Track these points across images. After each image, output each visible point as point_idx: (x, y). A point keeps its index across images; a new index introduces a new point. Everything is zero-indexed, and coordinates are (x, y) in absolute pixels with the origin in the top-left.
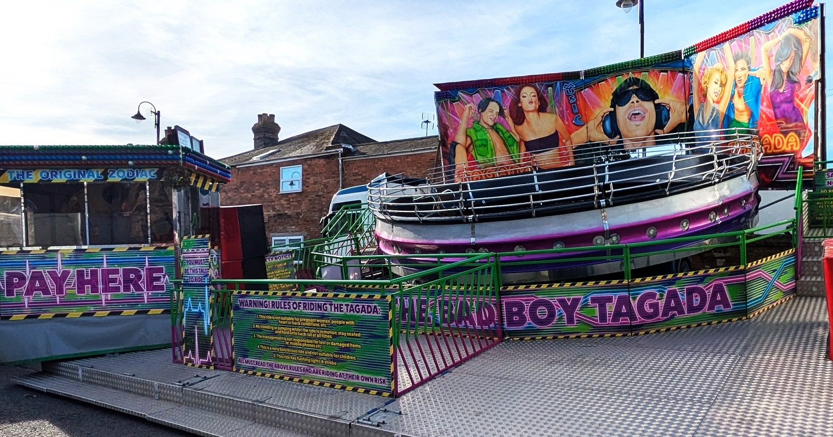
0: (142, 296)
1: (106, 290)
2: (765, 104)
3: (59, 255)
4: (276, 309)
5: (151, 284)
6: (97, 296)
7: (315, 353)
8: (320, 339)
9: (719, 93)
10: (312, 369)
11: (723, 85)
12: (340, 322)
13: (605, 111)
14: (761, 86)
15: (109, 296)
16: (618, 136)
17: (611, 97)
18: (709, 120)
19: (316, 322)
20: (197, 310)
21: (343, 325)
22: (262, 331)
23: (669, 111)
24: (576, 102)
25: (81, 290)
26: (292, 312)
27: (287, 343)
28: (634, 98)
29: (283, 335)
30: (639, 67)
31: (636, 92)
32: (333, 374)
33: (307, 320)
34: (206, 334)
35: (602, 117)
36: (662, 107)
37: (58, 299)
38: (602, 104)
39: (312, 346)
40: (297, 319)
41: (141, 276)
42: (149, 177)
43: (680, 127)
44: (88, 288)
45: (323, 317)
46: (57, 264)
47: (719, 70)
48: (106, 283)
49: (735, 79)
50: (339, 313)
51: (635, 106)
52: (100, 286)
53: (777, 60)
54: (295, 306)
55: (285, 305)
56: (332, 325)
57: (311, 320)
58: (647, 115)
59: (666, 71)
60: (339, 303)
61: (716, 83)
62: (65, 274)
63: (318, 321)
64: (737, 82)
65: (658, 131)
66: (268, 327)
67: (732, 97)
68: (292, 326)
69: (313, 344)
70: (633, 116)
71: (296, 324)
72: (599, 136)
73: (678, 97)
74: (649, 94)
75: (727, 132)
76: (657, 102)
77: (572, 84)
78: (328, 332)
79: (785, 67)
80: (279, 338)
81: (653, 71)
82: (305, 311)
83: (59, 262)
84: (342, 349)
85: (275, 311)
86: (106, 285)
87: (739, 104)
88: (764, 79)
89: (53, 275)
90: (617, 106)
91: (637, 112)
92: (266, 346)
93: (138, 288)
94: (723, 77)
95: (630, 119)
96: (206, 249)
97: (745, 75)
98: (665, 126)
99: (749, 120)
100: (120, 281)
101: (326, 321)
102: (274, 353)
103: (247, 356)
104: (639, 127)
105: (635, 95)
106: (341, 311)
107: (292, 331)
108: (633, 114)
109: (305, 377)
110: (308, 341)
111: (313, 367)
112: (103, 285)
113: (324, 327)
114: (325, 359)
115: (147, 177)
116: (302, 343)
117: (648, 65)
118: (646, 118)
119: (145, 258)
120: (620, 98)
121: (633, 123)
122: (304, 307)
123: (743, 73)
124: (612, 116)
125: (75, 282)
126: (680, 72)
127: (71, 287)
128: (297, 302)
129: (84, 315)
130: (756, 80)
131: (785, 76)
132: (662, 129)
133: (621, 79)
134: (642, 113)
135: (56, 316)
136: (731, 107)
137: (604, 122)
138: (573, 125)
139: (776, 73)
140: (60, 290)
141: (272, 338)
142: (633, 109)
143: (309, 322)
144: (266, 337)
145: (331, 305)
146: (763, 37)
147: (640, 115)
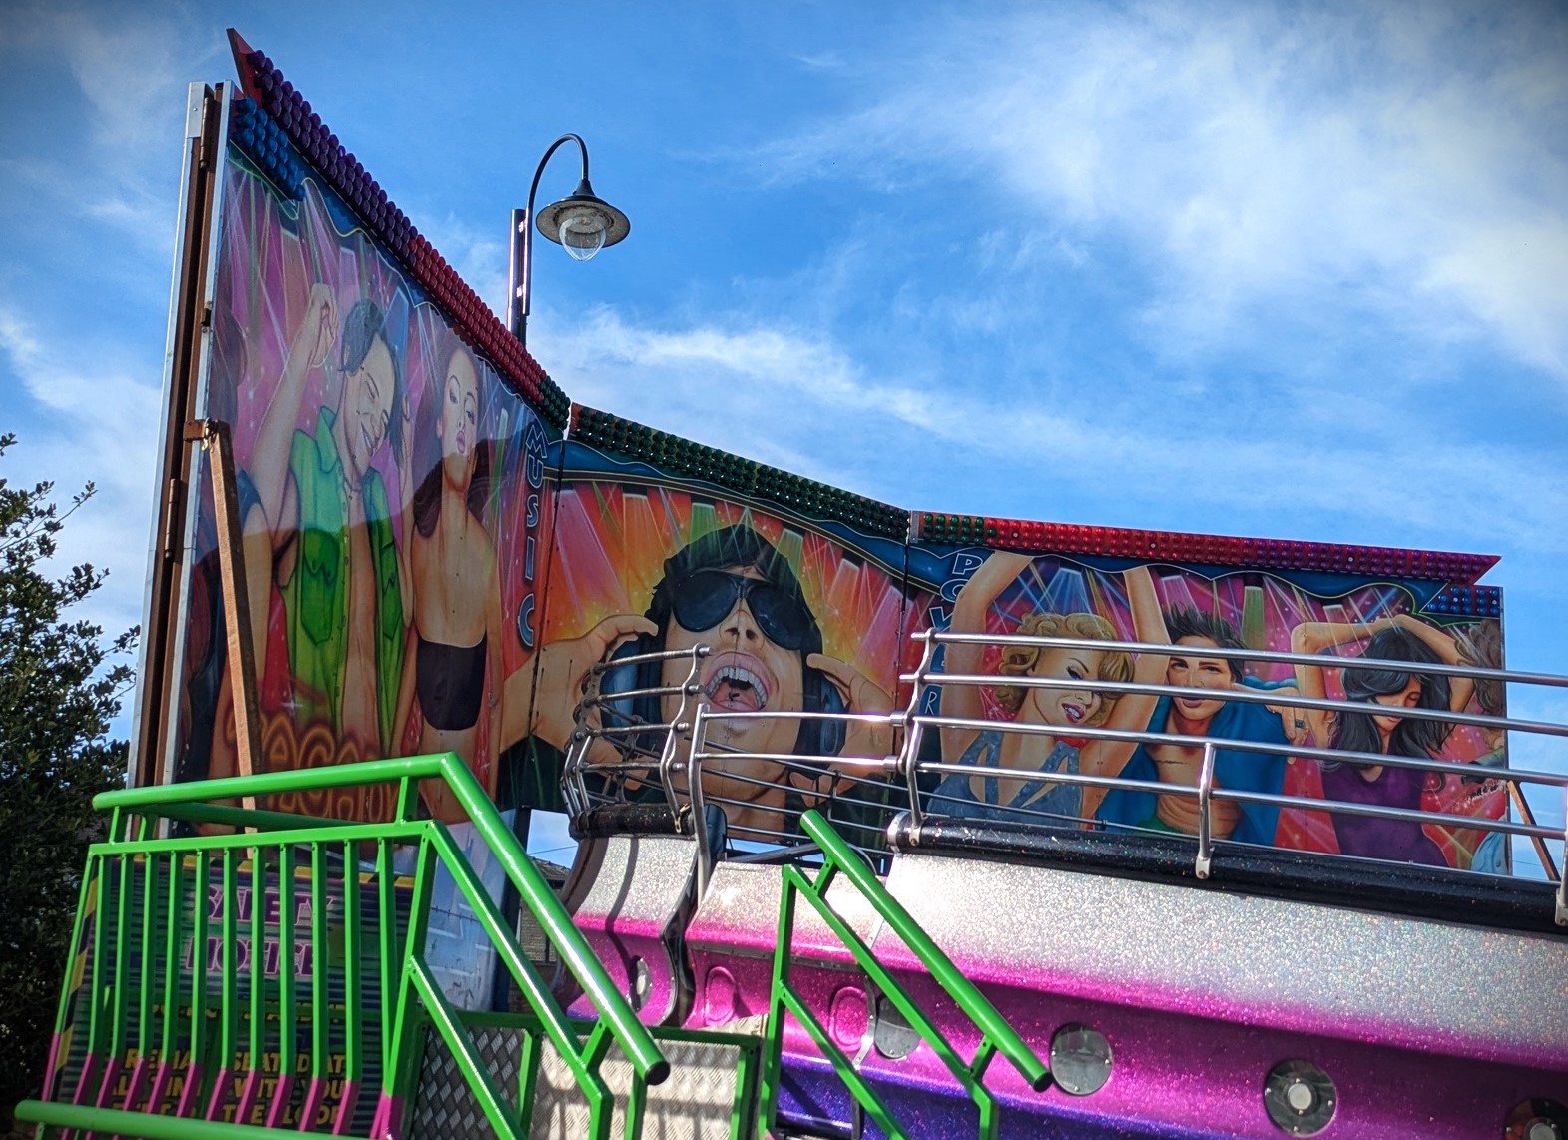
9: (1089, 713)
13: (623, 623)
17: (659, 575)
18: (1024, 796)
24: (534, 533)
28: (741, 616)
30: (779, 503)
31: (751, 593)
35: (609, 645)
36: (825, 691)
38: (618, 590)
51: (740, 648)
53: (1354, 684)
59: (858, 561)
61: (1073, 674)
70: (726, 689)
76: (814, 661)
77: (544, 444)
81: (823, 541)
88: (1299, 725)
91: (742, 676)
95: (711, 697)
105: (745, 605)
108: (725, 679)
117: (811, 511)
120: (690, 592)
121: (718, 717)
126: (894, 581)
130: (1266, 720)
131: (1387, 740)
133: (710, 519)
134: (759, 688)
138: (515, 639)
142: (729, 659)
146: (1299, 605)
147: (750, 692)
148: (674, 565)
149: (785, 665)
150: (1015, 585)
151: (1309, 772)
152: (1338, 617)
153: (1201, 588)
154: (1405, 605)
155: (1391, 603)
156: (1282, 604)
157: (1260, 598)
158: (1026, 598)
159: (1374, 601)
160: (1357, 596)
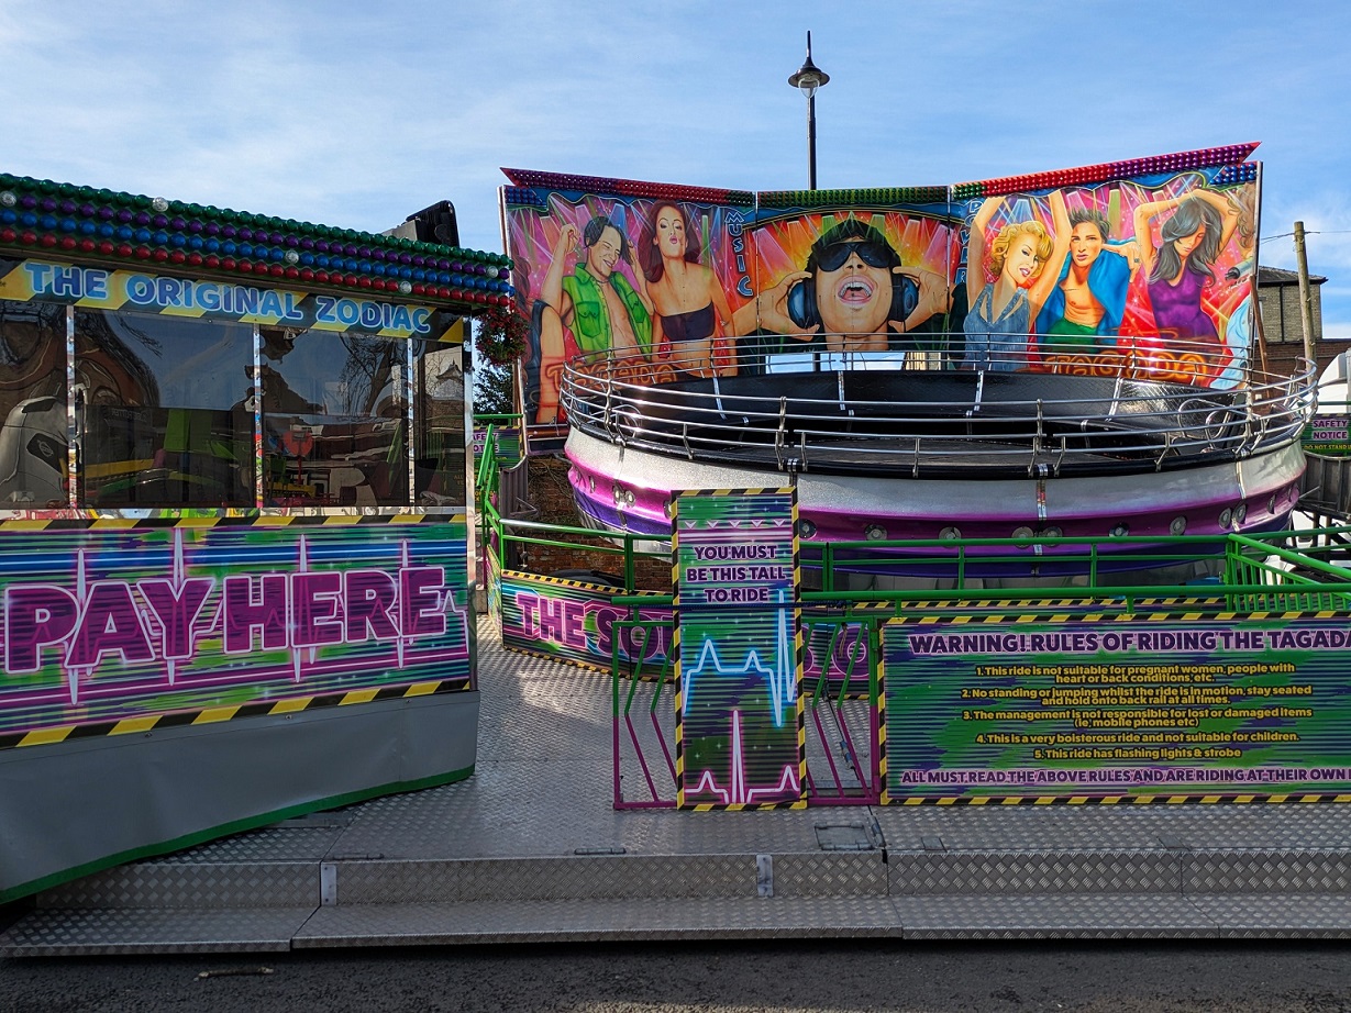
0: (390, 648)
1: (306, 635)
2: (1136, 300)
3: (178, 535)
4: (1047, 652)
5: (413, 614)
6: (282, 656)
7: (1176, 738)
8: (1189, 707)
9: (1032, 271)
10: (1165, 773)
11: (1042, 259)
12: (1252, 669)
13: (795, 276)
14: (1130, 271)
15: (312, 652)
16: (817, 327)
17: (810, 252)
18: (1004, 315)
19: (1180, 673)
20: (743, 670)
21: (1261, 673)
22: (995, 703)
23: (918, 289)
24: (742, 252)
25: (238, 638)
26: (1102, 656)
27: (1085, 723)
28: (854, 260)
29: (1070, 708)
30: (868, 204)
31: (858, 248)
32: (1230, 775)
33: (1151, 670)
34: (779, 724)
35: (789, 287)
36: (904, 282)
37: (171, 668)
38: (791, 263)
39: (1166, 723)
40: (1118, 670)
41: (392, 594)
42: (413, 329)
43: (935, 321)
44: (256, 632)
45: (1201, 660)
46: (172, 562)
47: (1034, 233)
48: (304, 617)
49: (1071, 253)
50: (1251, 649)
51: (855, 274)
52: (290, 626)
53: (1166, 233)
54: (1111, 642)
55: (1076, 642)
56: (1230, 677)
57: (1165, 670)
58: (876, 293)
59: (919, 218)
60: (1250, 631)
61: (1025, 253)
62: (195, 592)
63: (1188, 670)
64: (1075, 258)
65: (893, 323)
66: (1018, 693)
67: (1063, 280)
68: (1100, 686)
69: (1169, 718)
70: (850, 292)
71: (1113, 679)
72: (779, 321)
73: (937, 268)
74: (883, 256)
75: (1045, 340)
76: (896, 270)
77: (740, 217)
78: (1216, 692)
79: (1184, 246)
80: (1055, 715)
81: (896, 215)
82: (1144, 651)
83: (178, 556)
84: (1256, 721)
85: (1040, 657)
86: (304, 623)
87: (1078, 293)
88: (1136, 261)
89: (158, 594)
90: (819, 270)
91: (857, 285)
92: (1005, 735)
93: (384, 627)
94: (1044, 246)
95: (843, 297)
96: (779, 523)
97: (1095, 249)
98: (908, 315)
99: (1099, 324)
100: (340, 608)
101: (1212, 669)
102: (1037, 749)
103: (937, 765)
104: (859, 314)
105: (855, 254)
106: (1255, 646)
107: (1100, 696)
108: (849, 288)
109: (1141, 791)
110: (1152, 713)
111: (1166, 768)
112: (296, 622)
113: (1206, 682)
114: (1203, 746)
115: (409, 327)
116: (1132, 719)
117: (887, 203)
118: (875, 298)
119: (401, 545)
120: (827, 255)
121: (847, 305)
122: (1143, 643)
123: (1090, 243)
124: (808, 288)
125: (221, 617)
126: (942, 222)
127: (210, 631)
128: (1119, 634)
129: (244, 712)
130: (1120, 261)
131: (1184, 263)
132: (903, 320)
133: (833, 222)
134: (867, 288)
135: (166, 722)
136: (1059, 295)
137: (791, 297)
138: (737, 297)
139: (1165, 253)
140: (178, 643)
141: (1031, 716)
142: (849, 279)
143: (1154, 674)
144: (1010, 716)
145: (1227, 636)
146: (1140, 194)
147: (862, 291)
148: (817, 247)
149: (881, 276)
150: (998, 213)
151: (1141, 285)
152: (1161, 198)
153: (1088, 196)
154: (1199, 184)
155: (1191, 184)
156: (1130, 196)
157: (1118, 196)
158: (1003, 218)
159: (1181, 184)
160: (1171, 184)
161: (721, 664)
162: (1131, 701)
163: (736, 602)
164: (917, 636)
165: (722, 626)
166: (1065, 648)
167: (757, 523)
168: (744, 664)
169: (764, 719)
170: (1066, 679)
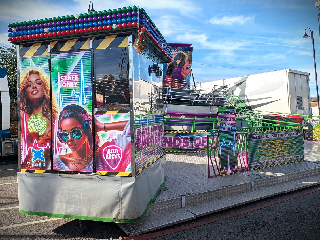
5: (161, 136)
7: (282, 153)
8: (284, 147)
10: (281, 159)
12: (290, 139)
14: (167, 66)
20: (229, 145)
22: (262, 148)
26: (274, 138)
27: (272, 151)
29: (271, 148)
32: (288, 158)
34: (234, 156)
37: (148, 151)
40: (276, 141)
41: (160, 131)
45: (284, 138)
48: (155, 136)
50: (289, 136)
53: (174, 59)
54: (275, 136)
56: (288, 141)
60: (289, 133)
63: (283, 140)
66: (265, 146)
68: (274, 144)
69: (282, 149)
78: (286, 144)
79: (178, 62)
80: (269, 150)
82: (279, 137)
83: (147, 121)
84: (290, 149)
85: (268, 139)
92: (263, 154)
93: (160, 139)
96: (233, 113)
100: (157, 134)
101: (286, 140)
103: (255, 161)
107: (274, 146)
109: (279, 163)
110: (280, 148)
113: (285, 142)
114: (285, 154)
119: (160, 119)
128: (276, 134)
131: (178, 65)
140: (148, 144)
141: (266, 150)
143: (280, 141)
144: (264, 151)
145: (287, 134)
160: (176, 49)
161: (226, 144)
162: (277, 146)
163: (227, 130)
164: (252, 136)
165: (225, 136)
166: (270, 137)
167: (230, 113)
168: (229, 143)
169: (232, 155)
170: (270, 143)
